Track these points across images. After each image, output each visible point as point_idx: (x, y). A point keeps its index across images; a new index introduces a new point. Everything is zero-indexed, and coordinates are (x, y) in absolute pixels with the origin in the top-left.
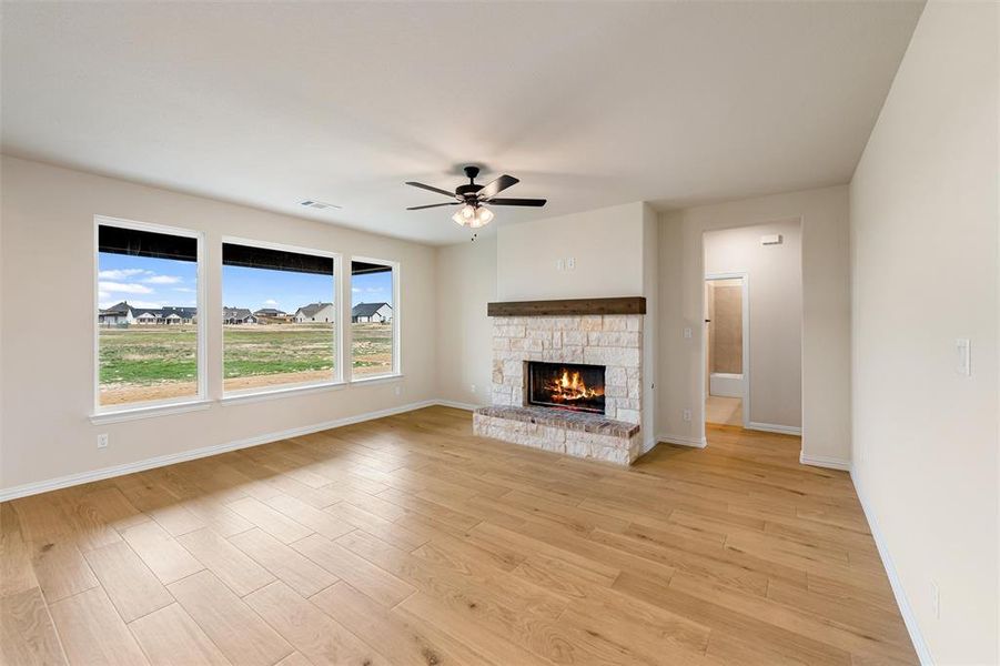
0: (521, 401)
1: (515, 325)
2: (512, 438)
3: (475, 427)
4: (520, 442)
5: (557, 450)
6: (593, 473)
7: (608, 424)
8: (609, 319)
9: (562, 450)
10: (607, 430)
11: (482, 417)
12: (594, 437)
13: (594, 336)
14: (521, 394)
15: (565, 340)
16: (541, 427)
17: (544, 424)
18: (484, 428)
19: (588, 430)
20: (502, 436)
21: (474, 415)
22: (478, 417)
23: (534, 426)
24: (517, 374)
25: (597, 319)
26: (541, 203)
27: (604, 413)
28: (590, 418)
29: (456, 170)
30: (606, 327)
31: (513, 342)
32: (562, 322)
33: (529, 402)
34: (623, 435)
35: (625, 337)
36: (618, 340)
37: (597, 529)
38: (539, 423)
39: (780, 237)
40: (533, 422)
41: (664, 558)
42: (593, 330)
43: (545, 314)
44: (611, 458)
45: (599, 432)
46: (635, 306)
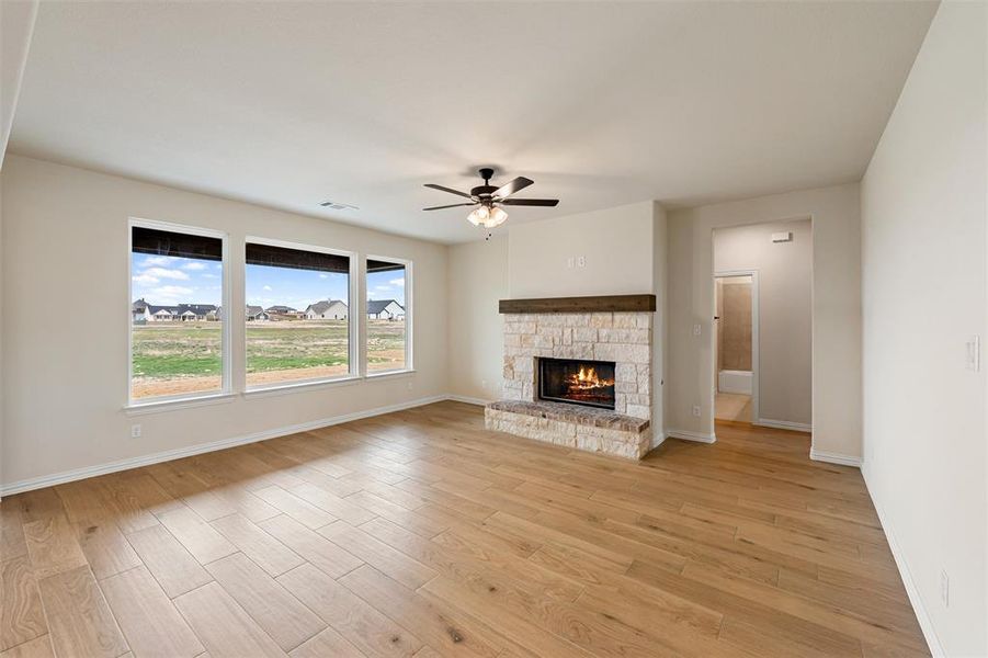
0: (531, 396)
1: (527, 321)
2: (523, 432)
3: (487, 421)
4: (531, 436)
5: (567, 444)
6: (604, 466)
7: (617, 419)
8: (619, 316)
9: (572, 444)
10: (618, 425)
11: (494, 412)
12: (605, 431)
13: (604, 333)
14: (532, 389)
15: (575, 336)
16: (551, 421)
17: (555, 419)
18: (496, 422)
19: (598, 425)
20: (513, 430)
21: (486, 410)
22: (490, 412)
23: (545, 421)
24: (527, 370)
25: (608, 316)
26: (553, 203)
27: (613, 409)
28: (601, 413)
29: (471, 172)
30: (616, 324)
31: (524, 339)
32: (572, 319)
33: (540, 398)
34: (633, 430)
35: (635, 334)
36: (628, 337)
37: (609, 520)
38: (550, 418)
39: (790, 235)
40: (544, 416)
41: (676, 548)
42: (603, 327)
43: (556, 311)
44: (621, 452)
45: (610, 427)
46: (645, 303)
